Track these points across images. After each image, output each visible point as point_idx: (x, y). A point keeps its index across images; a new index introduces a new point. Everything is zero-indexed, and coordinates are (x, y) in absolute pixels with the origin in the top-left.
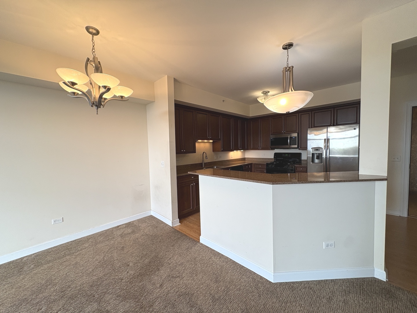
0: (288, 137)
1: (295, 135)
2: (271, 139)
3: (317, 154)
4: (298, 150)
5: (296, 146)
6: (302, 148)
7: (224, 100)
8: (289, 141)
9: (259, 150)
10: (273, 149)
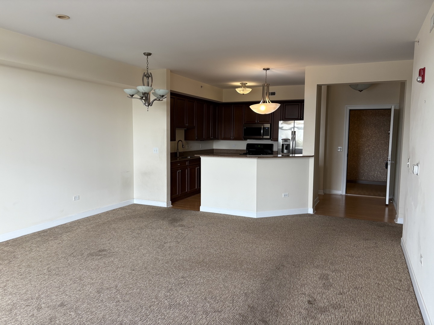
0: (261, 128)
1: (268, 126)
2: (244, 129)
3: (286, 145)
4: (270, 141)
5: (269, 137)
6: (274, 139)
7: (202, 86)
8: (262, 131)
9: (231, 140)
10: (245, 139)
